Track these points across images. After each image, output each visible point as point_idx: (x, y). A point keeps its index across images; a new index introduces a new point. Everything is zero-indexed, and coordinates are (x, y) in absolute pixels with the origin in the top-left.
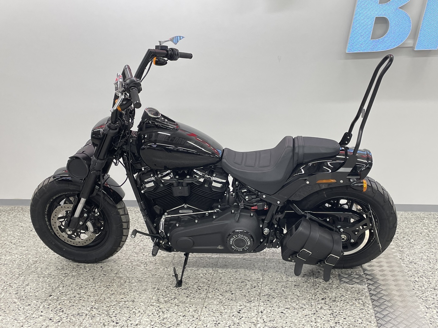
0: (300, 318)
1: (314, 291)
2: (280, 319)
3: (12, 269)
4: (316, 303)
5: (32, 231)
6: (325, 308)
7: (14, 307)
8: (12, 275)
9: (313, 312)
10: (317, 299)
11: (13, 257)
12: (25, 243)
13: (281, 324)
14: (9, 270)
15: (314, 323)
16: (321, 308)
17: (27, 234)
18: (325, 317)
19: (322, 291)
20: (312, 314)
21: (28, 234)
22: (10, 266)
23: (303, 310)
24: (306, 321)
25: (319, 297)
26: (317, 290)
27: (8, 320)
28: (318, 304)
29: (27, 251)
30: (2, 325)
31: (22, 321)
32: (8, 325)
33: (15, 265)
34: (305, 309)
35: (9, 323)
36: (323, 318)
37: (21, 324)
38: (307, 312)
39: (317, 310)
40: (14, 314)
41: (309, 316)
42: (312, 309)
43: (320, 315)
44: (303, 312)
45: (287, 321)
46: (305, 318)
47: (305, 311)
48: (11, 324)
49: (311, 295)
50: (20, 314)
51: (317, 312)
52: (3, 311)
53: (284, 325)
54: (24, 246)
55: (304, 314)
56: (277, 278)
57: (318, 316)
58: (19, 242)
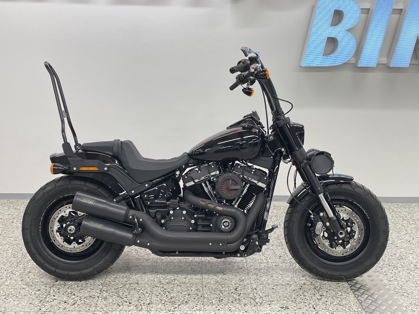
0: (289, 292)
1: (293, 270)
2: (273, 295)
3: (8, 258)
4: (298, 280)
5: (13, 222)
6: (307, 284)
7: (24, 292)
8: (10, 264)
9: (299, 288)
10: (298, 277)
11: (4, 247)
12: (11, 234)
13: (275, 298)
14: (5, 259)
15: (303, 297)
16: (304, 284)
17: (9, 226)
18: (310, 291)
19: (300, 270)
20: (298, 289)
21: (11, 225)
22: (5, 255)
23: (290, 286)
24: (296, 295)
25: (299, 275)
26: (295, 269)
27: (24, 305)
28: (301, 281)
29: (16, 242)
30: (20, 309)
31: (38, 305)
32: (25, 309)
33: (9, 255)
34: (291, 285)
35: (26, 307)
36: (309, 292)
37: (38, 307)
38: (293, 287)
39: (301, 285)
40: (28, 299)
41: (297, 291)
42: (297, 285)
43: (306, 290)
44: (291, 287)
45: (280, 296)
46: (294, 293)
47: (292, 287)
48: (28, 307)
49: (291, 273)
50: (33, 299)
51: (302, 287)
52: (15, 296)
53: (278, 299)
54: (11, 237)
55: (292, 289)
56: (258, 260)
57: (304, 291)
58: (5, 233)
